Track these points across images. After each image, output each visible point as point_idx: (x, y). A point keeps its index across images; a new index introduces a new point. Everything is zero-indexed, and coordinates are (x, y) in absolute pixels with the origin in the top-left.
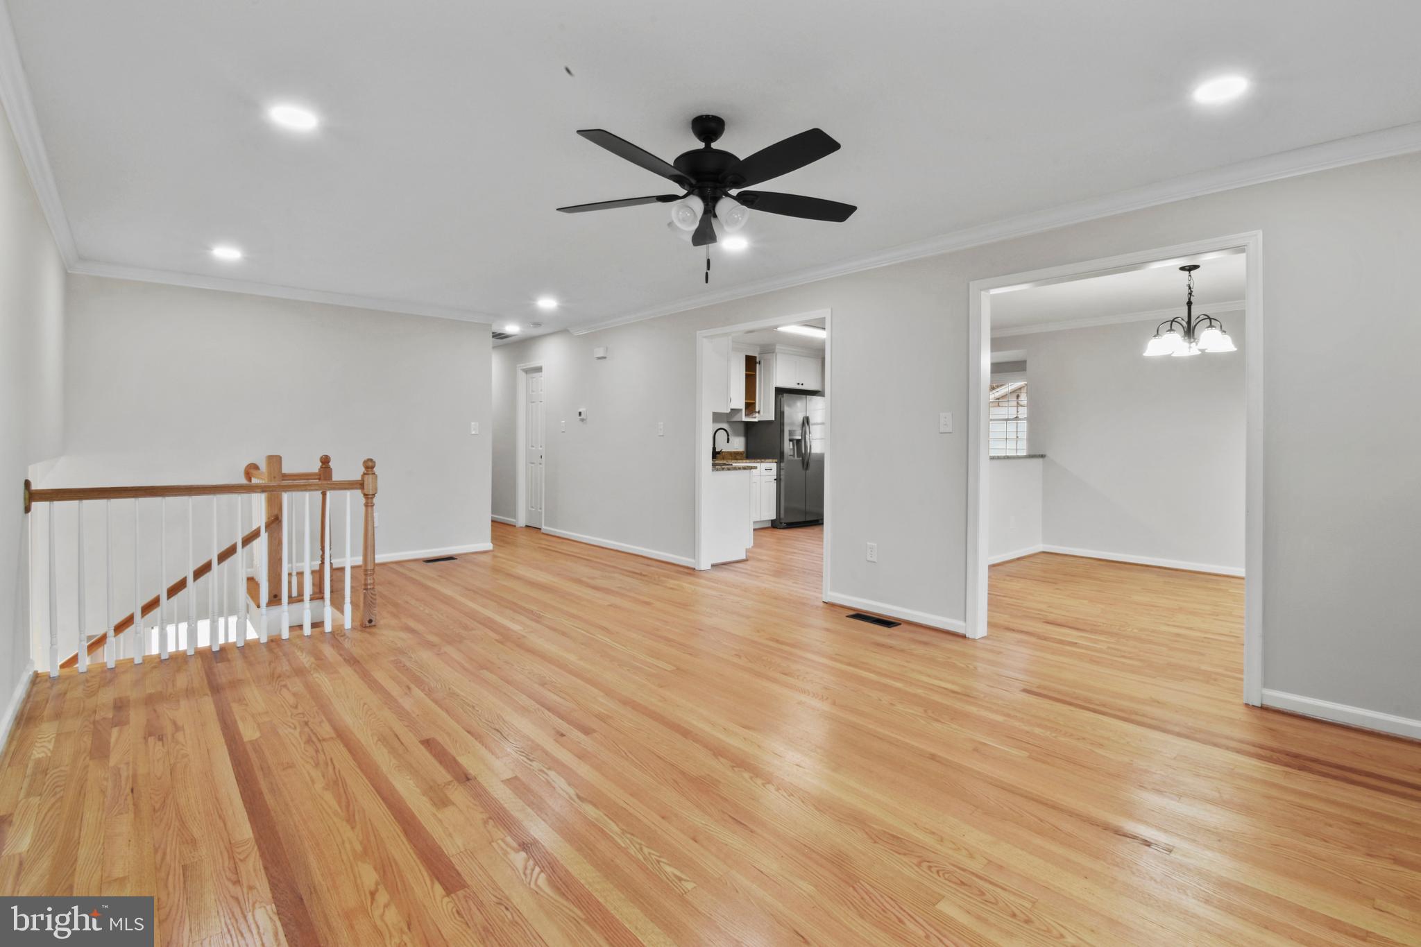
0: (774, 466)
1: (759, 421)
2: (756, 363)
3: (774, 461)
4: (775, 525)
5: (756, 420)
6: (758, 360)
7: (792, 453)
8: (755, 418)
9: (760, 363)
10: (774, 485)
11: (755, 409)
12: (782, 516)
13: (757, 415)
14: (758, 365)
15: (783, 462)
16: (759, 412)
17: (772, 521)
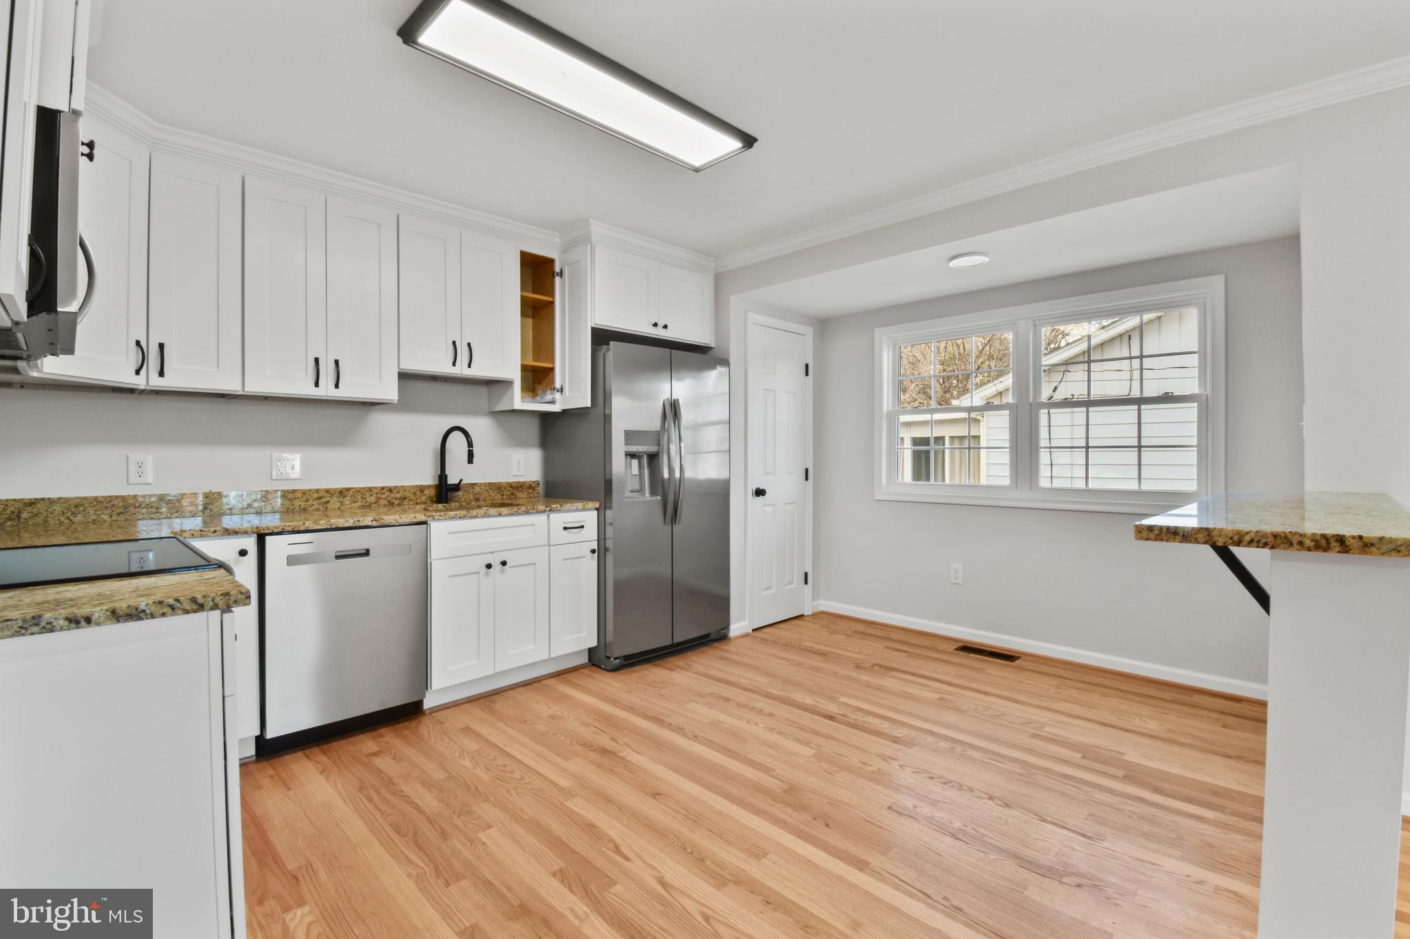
0: (589, 518)
1: (564, 411)
2: (553, 275)
3: (591, 505)
4: (596, 659)
5: (556, 408)
6: (557, 269)
7: (637, 487)
8: (553, 402)
9: (561, 274)
10: (592, 564)
11: (553, 381)
12: (610, 637)
13: (558, 396)
14: (557, 279)
15: (610, 508)
16: (561, 390)
17: (591, 651)
